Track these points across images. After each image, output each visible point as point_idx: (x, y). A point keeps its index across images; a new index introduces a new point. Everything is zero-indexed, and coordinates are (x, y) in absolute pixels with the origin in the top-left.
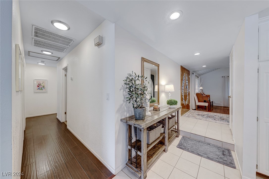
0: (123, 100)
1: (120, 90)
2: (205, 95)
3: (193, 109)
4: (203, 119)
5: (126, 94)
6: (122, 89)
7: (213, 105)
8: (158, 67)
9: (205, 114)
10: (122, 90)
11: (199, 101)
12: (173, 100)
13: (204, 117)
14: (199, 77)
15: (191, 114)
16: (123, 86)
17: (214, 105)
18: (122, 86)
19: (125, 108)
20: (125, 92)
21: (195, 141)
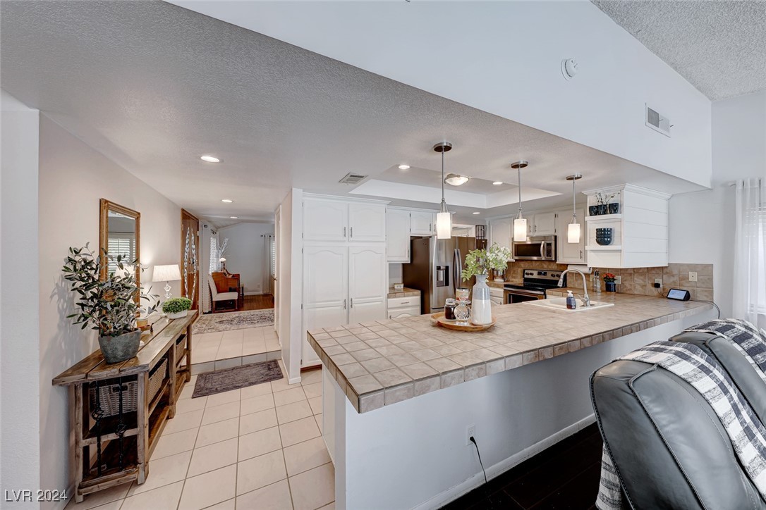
0: (58, 325)
1: (52, 297)
2: (230, 274)
3: (204, 313)
4: (232, 328)
5: (65, 306)
6: (55, 294)
7: (243, 294)
8: (138, 219)
9: (234, 316)
10: (56, 297)
11: (219, 291)
12: (180, 301)
13: (233, 323)
14: (217, 233)
15: (204, 326)
16: (57, 284)
17: (245, 294)
18: (54, 287)
19: (63, 344)
20: (62, 300)
21: (226, 371)
